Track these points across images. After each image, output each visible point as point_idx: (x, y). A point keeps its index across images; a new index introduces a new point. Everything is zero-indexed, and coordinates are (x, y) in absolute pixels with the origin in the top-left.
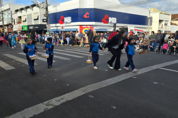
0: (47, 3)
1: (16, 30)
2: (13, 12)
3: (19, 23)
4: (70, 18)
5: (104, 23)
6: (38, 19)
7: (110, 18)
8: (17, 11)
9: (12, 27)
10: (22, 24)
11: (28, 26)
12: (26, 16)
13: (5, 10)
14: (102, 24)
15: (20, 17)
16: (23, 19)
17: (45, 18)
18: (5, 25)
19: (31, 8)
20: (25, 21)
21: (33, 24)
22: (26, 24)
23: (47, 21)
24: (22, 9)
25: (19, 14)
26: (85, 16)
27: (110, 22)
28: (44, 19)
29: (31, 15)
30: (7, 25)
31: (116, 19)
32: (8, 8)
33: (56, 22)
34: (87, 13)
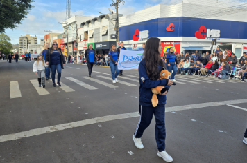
0: (117, 13)
1: (82, 49)
2: (79, 26)
3: (85, 40)
4: (147, 32)
5: (198, 38)
6: (106, 34)
7: (208, 30)
8: (83, 24)
9: (77, 46)
10: (89, 41)
11: (95, 44)
12: (93, 31)
13: (70, 24)
14: (195, 39)
15: (87, 32)
16: (90, 35)
17: (115, 33)
18: (70, 43)
19: (99, 20)
20: (92, 37)
21: (101, 41)
22: (93, 41)
23: (116, 37)
24: (89, 22)
25: (85, 28)
26: (168, 29)
27: (208, 36)
28: (112, 35)
29: (98, 29)
30: (73, 43)
31: (219, 31)
32: (74, 21)
33: (129, 38)
34: (171, 25)
